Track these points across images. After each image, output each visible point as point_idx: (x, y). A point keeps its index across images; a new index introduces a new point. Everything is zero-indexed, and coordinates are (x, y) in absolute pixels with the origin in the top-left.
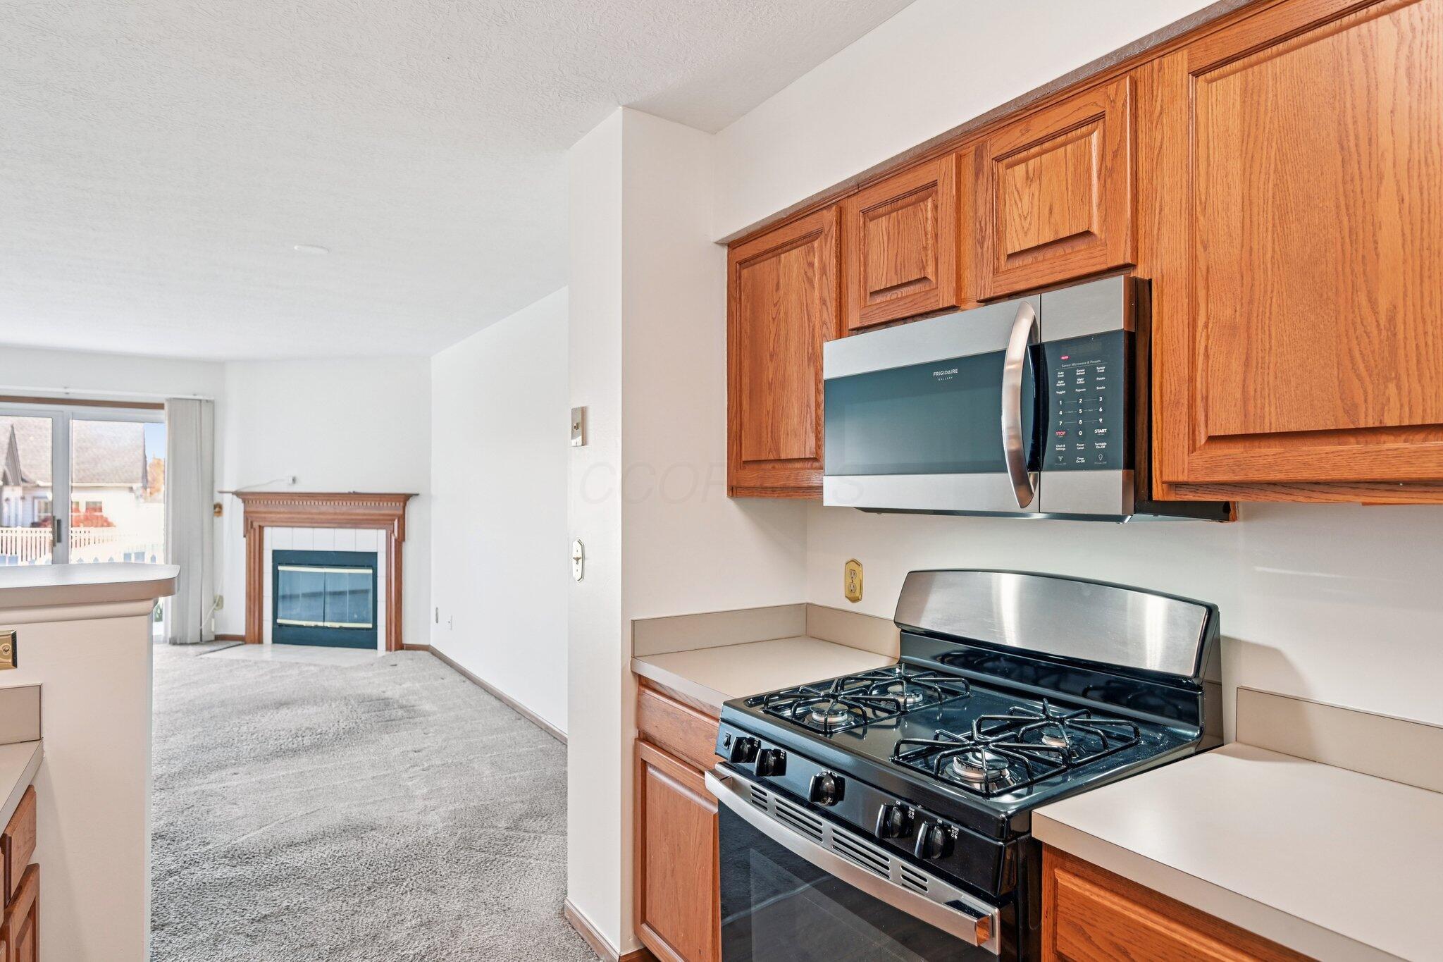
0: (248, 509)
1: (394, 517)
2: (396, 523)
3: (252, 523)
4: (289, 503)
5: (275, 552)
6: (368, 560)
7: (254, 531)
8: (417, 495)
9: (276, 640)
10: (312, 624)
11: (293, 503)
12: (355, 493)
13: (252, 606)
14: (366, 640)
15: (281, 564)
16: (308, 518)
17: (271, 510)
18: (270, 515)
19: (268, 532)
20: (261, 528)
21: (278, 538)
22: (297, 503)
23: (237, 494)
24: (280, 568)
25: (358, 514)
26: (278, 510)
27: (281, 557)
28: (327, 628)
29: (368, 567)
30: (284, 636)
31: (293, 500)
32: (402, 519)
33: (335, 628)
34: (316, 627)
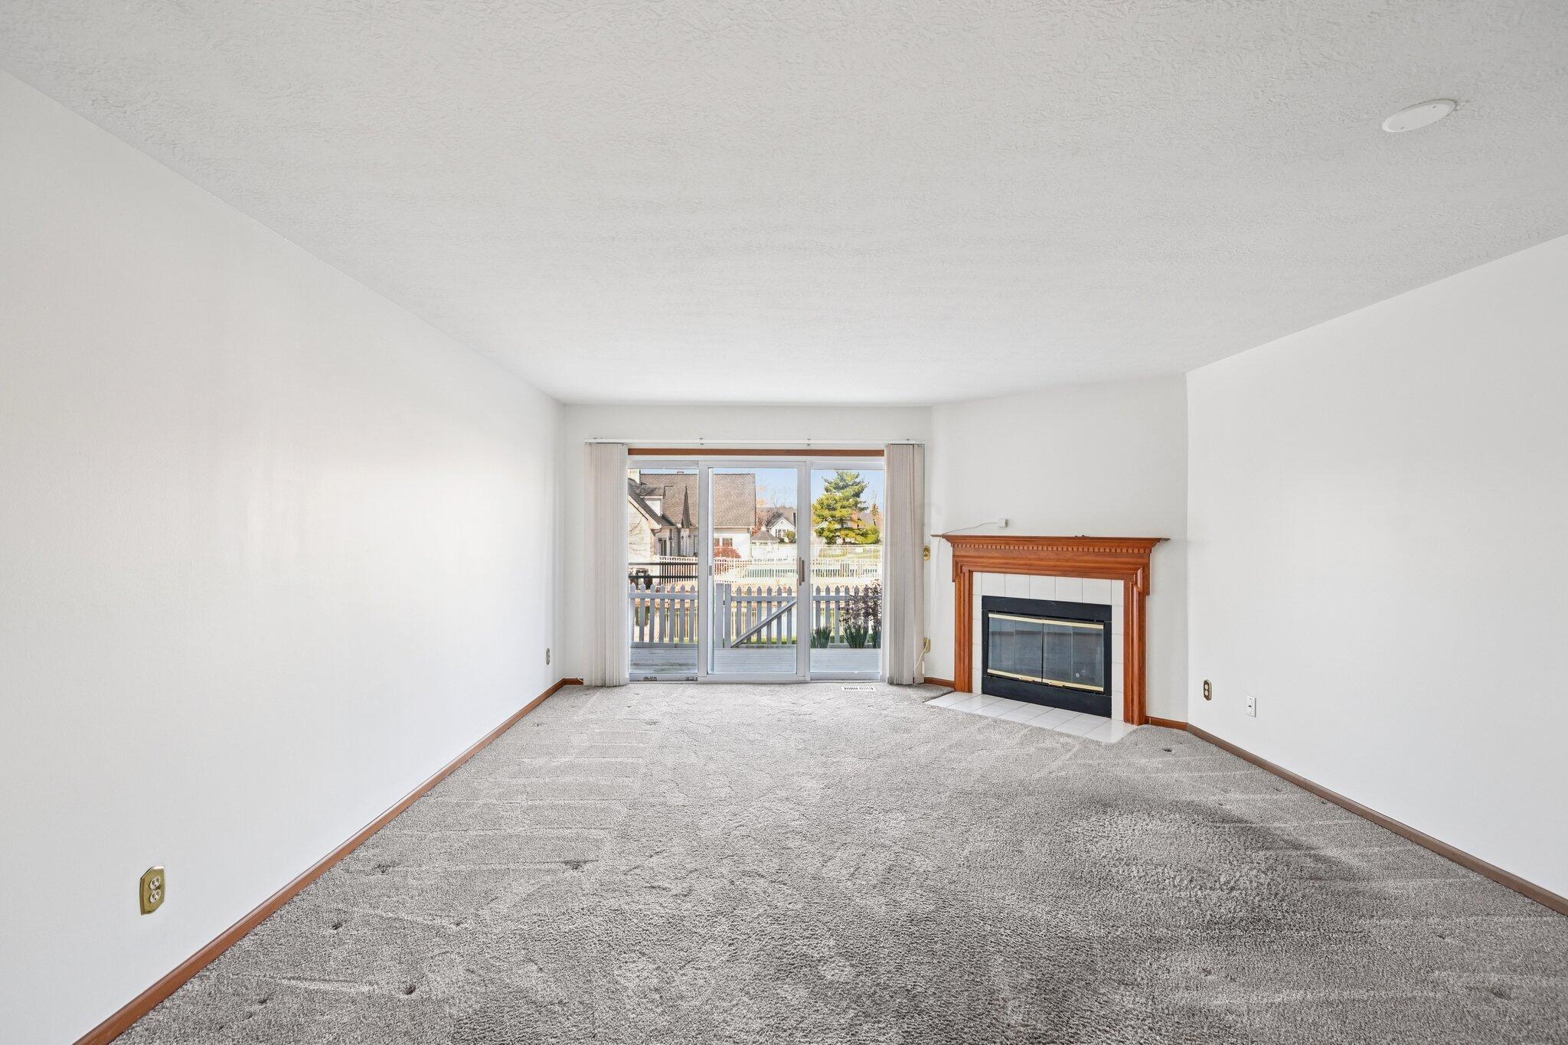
0: (957, 553)
1: (1138, 566)
2: (1139, 572)
3: (961, 567)
4: (1003, 547)
5: (985, 598)
6: (1100, 613)
7: (962, 575)
8: (1168, 539)
9: (985, 691)
10: (1030, 679)
11: (1007, 547)
12: (1084, 538)
13: (962, 653)
14: (1099, 706)
15: (993, 612)
16: (1025, 565)
17: (982, 554)
18: (981, 560)
19: (977, 577)
20: (971, 573)
21: (988, 584)
22: (1012, 548)
23: (948, 538)
24: (990, 615)
25: (1086, 562)
26: (990, 555)
27: (991, 604)
28: (1047, 685)
29: (1099, 622)
30: (994, 687)
31: (1007, 544)
32: (1146, 568)
33: (1060, 687)
34: (1034, 683)
